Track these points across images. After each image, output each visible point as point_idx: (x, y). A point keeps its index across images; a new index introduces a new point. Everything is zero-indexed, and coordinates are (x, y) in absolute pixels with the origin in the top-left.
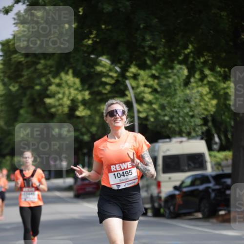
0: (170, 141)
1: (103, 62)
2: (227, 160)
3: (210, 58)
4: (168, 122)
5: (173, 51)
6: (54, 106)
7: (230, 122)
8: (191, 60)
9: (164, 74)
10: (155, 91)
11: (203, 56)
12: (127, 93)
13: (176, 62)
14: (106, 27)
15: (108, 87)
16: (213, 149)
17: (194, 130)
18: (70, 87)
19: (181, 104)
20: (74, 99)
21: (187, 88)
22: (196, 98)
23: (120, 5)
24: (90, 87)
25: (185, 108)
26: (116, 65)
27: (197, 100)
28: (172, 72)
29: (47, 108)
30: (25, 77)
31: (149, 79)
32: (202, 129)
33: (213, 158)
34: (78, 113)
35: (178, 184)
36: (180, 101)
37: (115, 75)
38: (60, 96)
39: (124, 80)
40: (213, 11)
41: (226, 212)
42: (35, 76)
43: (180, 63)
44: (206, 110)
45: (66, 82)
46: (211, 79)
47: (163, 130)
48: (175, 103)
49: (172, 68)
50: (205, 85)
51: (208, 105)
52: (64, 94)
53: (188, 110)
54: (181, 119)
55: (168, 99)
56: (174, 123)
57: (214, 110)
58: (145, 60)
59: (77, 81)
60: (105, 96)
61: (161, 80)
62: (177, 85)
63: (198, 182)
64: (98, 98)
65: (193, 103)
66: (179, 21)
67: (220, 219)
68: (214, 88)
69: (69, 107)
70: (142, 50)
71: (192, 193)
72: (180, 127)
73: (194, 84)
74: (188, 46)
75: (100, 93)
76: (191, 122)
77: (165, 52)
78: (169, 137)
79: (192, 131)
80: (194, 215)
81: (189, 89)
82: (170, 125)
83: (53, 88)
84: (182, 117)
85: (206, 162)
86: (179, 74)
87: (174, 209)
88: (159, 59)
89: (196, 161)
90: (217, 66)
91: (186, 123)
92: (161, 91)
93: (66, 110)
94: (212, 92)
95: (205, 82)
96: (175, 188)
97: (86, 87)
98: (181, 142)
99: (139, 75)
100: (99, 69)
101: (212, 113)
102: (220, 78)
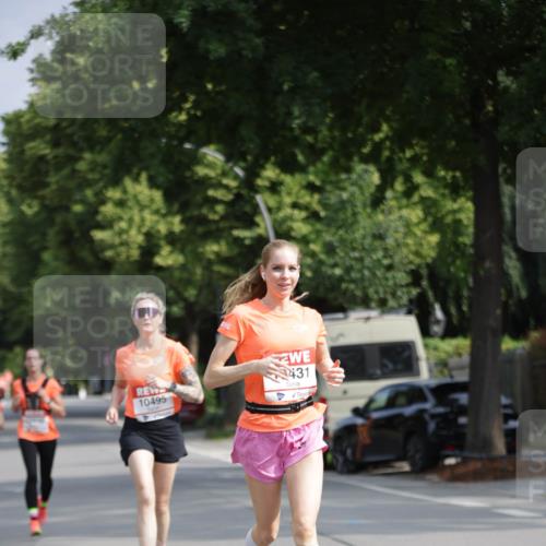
0: (346, 318)
1: (210, 158)
2: (460, 355)
3: (425, 151)
4: (341, 279)
5: (350, 135)
6: (112, 247)
7: (465, 279)
8: (386, 153)
9: (331, 182)
10: (313, 216)
11: (411, 146)
12: (258, 219)
13: (356, 159)
14: (214, 87)
15: (220, 208)
16: (432, 333)
17: (394, 295)
18: (142, 208)
19: (368, 241)
20: (153, 232)
21: (379, 210)
22: (396, 231)
23: (242, 44)
24: (183, 209)
25: (375, 250)
26: (236, 164)
27: (399, 236)
28: (350, 178)
29: (96, 248)
30: (54, 187)
31: (303, 192)
32: (409, 293)
33: (431, 351)
34: (159, 260)
35: (361, 403)
36: (364, 237)
37: (233, 184)
38: (123, 225)
39: (252, 194)
40: (430, 57)
41: (459, 460)
42: (71, 184)
43: (365, 160)
44: (417, 254)
45: (135, 196)
46: (427, 192)
47: (331, 296)
48: (354, 240)
49: (348, 170)
50: (415, 204)
51: (421, 245)
52: (131, 221)
53: (380, 254)
54: (366, 273)
55: (341, 232)
56: (353, 281)
57: (433, 254)
58: (294, 156)
59: (158, 195)
60: (213, 227)
61: (327, 195)
62: (359, 204)
63: (402, 400)
64: (200, 230)
65: (390, 242)
66: (361, 76)
67: (448, 473)
68: (433, 210)
69: (140, 247)
70: (288, 134)
71: (388, 423)
72: (364, 289)
73: (393, 203)
74: (381, 125)
75: (203, 220)
76: (387, 279)
77: (333, 138)
78: (343, 309)
79: (389, 297)
80: (392, 467)
81: (383, 212)
82: (344, 286)
83: (108, 209)
84: (368, 268)
85: (417, 359)
86: (361, 182)
87: (354, 454)
88: (322, 152)
89: (397, 357)
90: (439, 168)
91: (377, 282)
92: (326, 217)
93: (135, 254)
94: (430, 219)
95: (416, 198)
96: (356, 412)
97: (176, 207)
98: (368, 319)
99: (281, 183)
100: (201, 171)
101: (429, 260)
102: (447, 192)
